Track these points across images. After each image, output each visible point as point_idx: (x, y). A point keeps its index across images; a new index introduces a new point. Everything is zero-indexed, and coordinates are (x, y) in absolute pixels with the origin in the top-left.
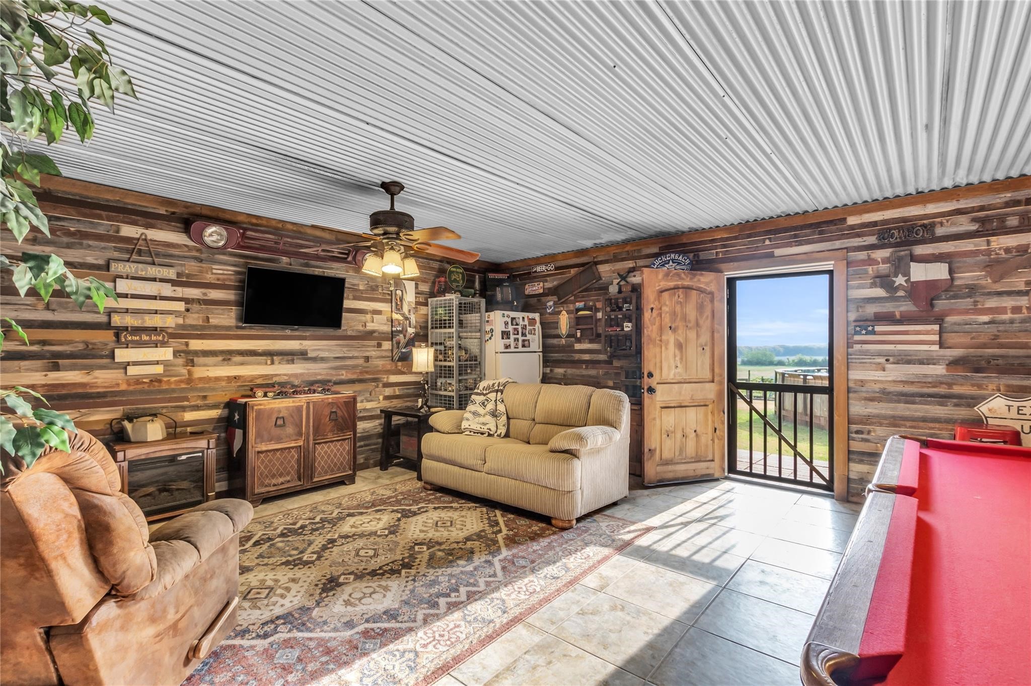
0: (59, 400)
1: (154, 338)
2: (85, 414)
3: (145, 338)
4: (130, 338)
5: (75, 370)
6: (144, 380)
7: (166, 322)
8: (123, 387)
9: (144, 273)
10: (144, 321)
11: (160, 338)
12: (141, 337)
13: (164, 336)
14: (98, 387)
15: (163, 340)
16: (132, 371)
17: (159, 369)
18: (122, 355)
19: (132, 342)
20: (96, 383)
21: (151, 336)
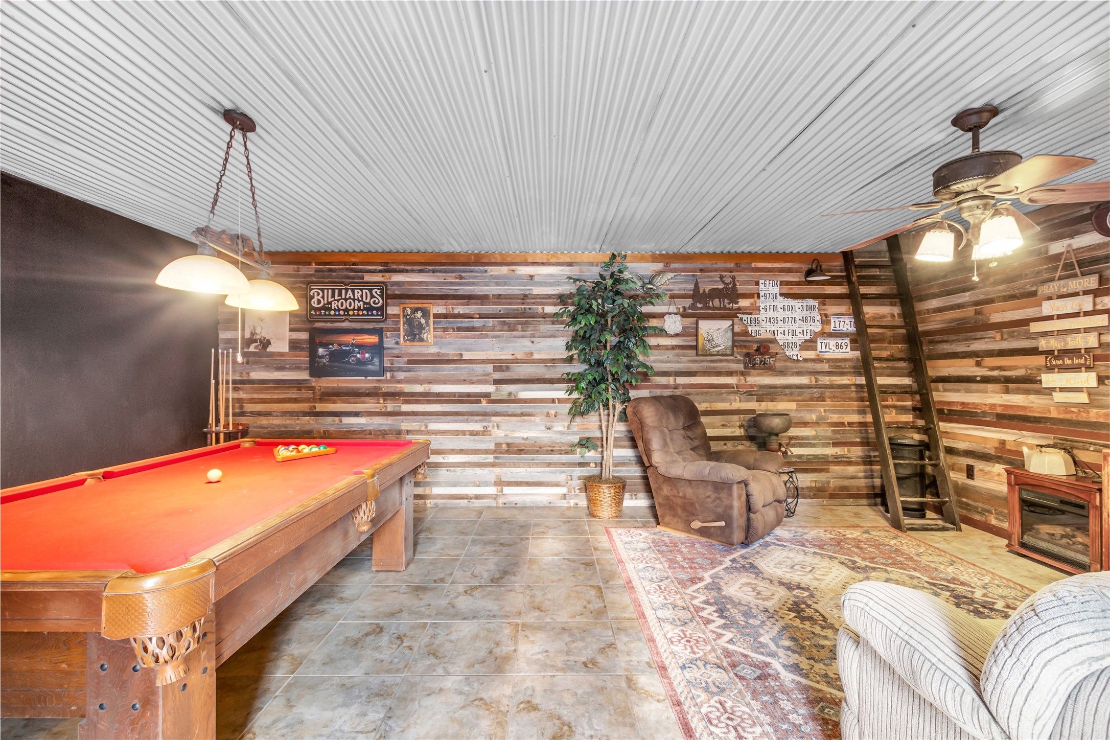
0: (1009, 419)
1: (1076, 361)
2: (1024, 436)
3: (1068, 362)
4: (1054, 363)
5: (1018, 393)
6: (1073, 409)
7: (1087, 343)
8: (1054, 414)
9: (1065, 290)
10: (1067, 344)
11: (1082, 361)
12: (1063, 361)
13: (1086, 360)
14: (1034, 412)
15: (1086, 363)
16: (1058, 397)
17: (1083, 398)
18: (1049, 380)
19: (1057, 366)
20: (1032, 407)
21: (1073, 360)
